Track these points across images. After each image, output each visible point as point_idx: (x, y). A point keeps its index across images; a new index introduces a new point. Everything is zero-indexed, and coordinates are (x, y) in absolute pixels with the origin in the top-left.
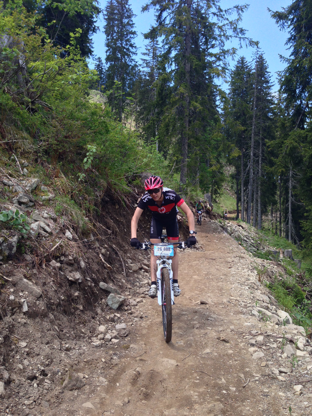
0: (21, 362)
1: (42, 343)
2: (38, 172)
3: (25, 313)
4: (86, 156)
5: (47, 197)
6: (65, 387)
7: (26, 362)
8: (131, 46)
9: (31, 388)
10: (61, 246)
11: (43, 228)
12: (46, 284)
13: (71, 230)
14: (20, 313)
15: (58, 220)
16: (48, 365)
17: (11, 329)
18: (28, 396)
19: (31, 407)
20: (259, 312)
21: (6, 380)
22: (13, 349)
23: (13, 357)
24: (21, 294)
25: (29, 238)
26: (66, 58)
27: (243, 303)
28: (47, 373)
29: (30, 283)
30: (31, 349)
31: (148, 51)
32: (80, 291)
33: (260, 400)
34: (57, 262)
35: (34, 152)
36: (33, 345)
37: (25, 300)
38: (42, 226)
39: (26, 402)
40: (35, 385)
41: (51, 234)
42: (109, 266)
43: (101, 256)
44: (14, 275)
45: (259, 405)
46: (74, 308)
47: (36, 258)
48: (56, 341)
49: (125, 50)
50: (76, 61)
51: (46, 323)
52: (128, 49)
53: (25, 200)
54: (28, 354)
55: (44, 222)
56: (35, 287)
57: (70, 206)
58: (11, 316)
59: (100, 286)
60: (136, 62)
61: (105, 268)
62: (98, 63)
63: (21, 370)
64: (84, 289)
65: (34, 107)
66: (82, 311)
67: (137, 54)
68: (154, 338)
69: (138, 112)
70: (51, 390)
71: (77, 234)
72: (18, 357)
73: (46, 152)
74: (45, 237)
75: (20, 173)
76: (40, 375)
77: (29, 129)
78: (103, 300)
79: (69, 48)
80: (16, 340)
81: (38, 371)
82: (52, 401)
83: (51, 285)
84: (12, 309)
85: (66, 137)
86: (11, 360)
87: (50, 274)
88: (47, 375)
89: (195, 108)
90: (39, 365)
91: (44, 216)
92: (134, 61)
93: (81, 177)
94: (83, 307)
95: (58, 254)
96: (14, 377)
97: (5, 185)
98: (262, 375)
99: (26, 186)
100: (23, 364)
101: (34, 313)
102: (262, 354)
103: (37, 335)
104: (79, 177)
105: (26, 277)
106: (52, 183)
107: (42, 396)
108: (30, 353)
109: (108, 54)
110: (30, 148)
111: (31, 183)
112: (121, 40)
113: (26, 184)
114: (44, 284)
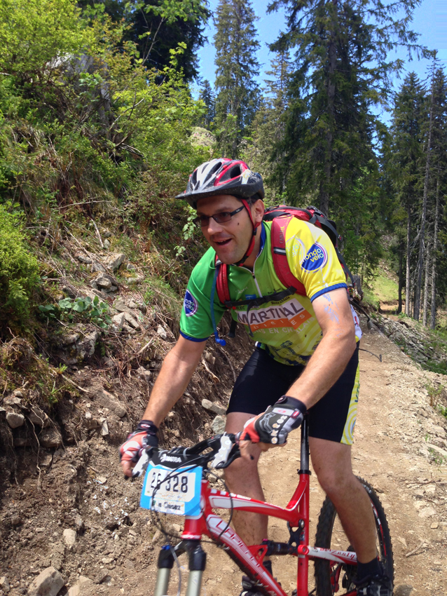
0: (99, 504)
2: (123, 245)
3: (105, 438)
4: (186, 222)
5: (134, 279)
6: (156, 542)
7: (105, 504)
8: (251, 62)
9: (111, 541)
10: (151, 346)
11: (128, 322)
12: (132, 399)
13: (165, 325)
14: (98, 437)
15: (148, 311)
16: (133, 510)
17: (87, 457)
18: (106, 552)
19: (111, 567)
20: (430, 450)
21: (78, 527)
22: (89, 486)
23: (89, 497)
24: (100, 411)
25: (111, 335)
26: (164, 85)
27: (406, 438)
28: (132, 520)
29: (112, 397)
30: (112, 487)
31: (274, 69)
32: (175, 411)
33: (429, 576)
34: (147, 369)
35: (118, 217)
36: (115, 482)
37: (104, 419)
38: (127, 319)
39: (105, 560)
40: (116, 537)
41: (139, 330)
42: (215, 376)
43: (204, 362)
44: (92, 385)
45: (427, 583)
46: (168, 434)
47: (119, 362)
49: (242, 69)
50: (176, 89)
52: (246, 68)
53: (105, 283)
54: (108, 494)
55: (130, 314)
56: (117, 403)
57: (164, 291)
58: (86, 441)
59: (203, 404)
60: (258, 86)
61: (210, 380)
62: (204, 88)
63: (98, 514)
64: (182, 409)
65: (118, 154)
66: (177, 438)
67: (258, 73)
68: (276, 481)
69: (259, 157)
70: (137, 544)
71: (172, 331)
72: (95, 497)
73: (134, 217)
74: (131, 334)
75: (100, 245)
76: (123, 523)
77: (112, 185)
78: (207, 425)
79: (167, 70)
80: (93, 474)
81: (120, 517)
82: (139, 560)
83: (138, 400)
84: (89, 432)
85: (161, 196)
86: (86, 501)
87: (137, 385)
88: (132, 524)
89: (341, 149)
90: (122, 510)
91: (130, 306)
92: (255, 84)
93: (180, 251)
94: (180, 432)
95: (148, 358)
96: (89, 524)
97: (81, 261)
98: (432, 541)
99: (107, 264)
100: (101, 507)
101: (117, 437)
102: (432, 512)
103: (119, 469)
104: (176, 251)
105: (106, 389)
106: (141, 260)
107: (125, 552)
108: (111, 492)
109: (218, 75)
110: (113, 212)
111: (114, 259)
112: (237, 55)
113: (108, 261)
114: (130, 399)
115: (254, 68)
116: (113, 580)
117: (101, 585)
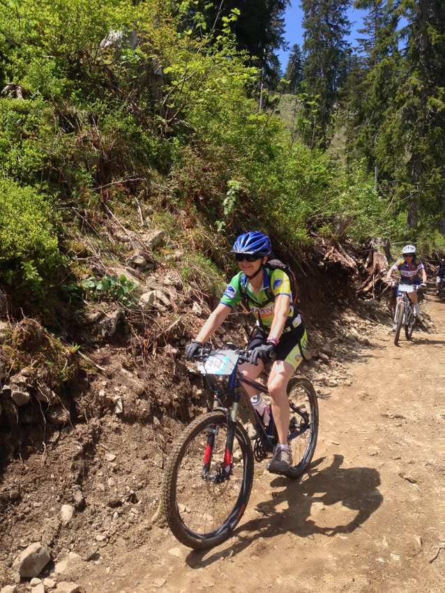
0: (104, 481)
1: (137, 457)
2: (164, 222)
3: (119, 415)
5: (174, 256)
6: (154, 522)
7: (110, 481)
8: (342, 22)
9: (109, 518)
10: (180, 324)
11: (159, 299)
12: (154, 377)
13: (202, 302)
14: (111, 414)
15: (184, 288)
16: (141, 488)
17: (97, 435)
18: (101, 529)
19: (102, 545)
21: (77, 503)
22: (96, 462)
23: (95, 473)
24: (117, 389)
26: (217, 54)
28: (138, 498)
29: (130, 375)
30: (120, 464)
31: (367, 26)
32: (205, 389)
34: (174, 347)
35: (162, 194)
36: (124, 459)
37: (120, 397)
38: (158, 297)
39: (98, 537)
40: (116, 515)
41: (170, 308)
44: (110, 363)
46: (194, 411)
47: (145, 340)
48: (157, 455)
49: (332, 29)
50: (229, 57)
51: (146, 430)
52: (336, 28)
53: (140, 261)
54: (115, 471)
55: (162, 291)
56: (135, 381)
58: (99, 418)
62: (293, 53)
63: (101, 491)
70: (136, 523)
72: (101, 474)
73: (178, 194)
74: (160, 312)
75: (141, 223)
76: (128, 501)
77: (157, 162)
79: (221, 39)
80: (102, 451)
81: (125, 494)
82: (132, 539)
83: (161, 378)
84: (102, 409)
85: (204, 170)
86: (90, 478)
87: (162, 363)
88: (137, 502)
89: (435, 107)
90: (128, 487)
91: (164, 283)
93: (221, 227)
95: (176, 336)
96: (90, 500)
97: (118, 239)
99: (146, 242)
100: (105, 484)
101: (131, 415)
103: (131, 446)
104: (217, 226)
105: (125, 367)
106: (182, 237)
107: (120, 530)
108: (119, 469)
109: (307, 38)
110: (156, 189)
111: (153, 237)
112: (326, 16)
113: (147, 239)
114: (152, 377)
115: (345, 27)
116: (101, 558)
117: (89, 563)
